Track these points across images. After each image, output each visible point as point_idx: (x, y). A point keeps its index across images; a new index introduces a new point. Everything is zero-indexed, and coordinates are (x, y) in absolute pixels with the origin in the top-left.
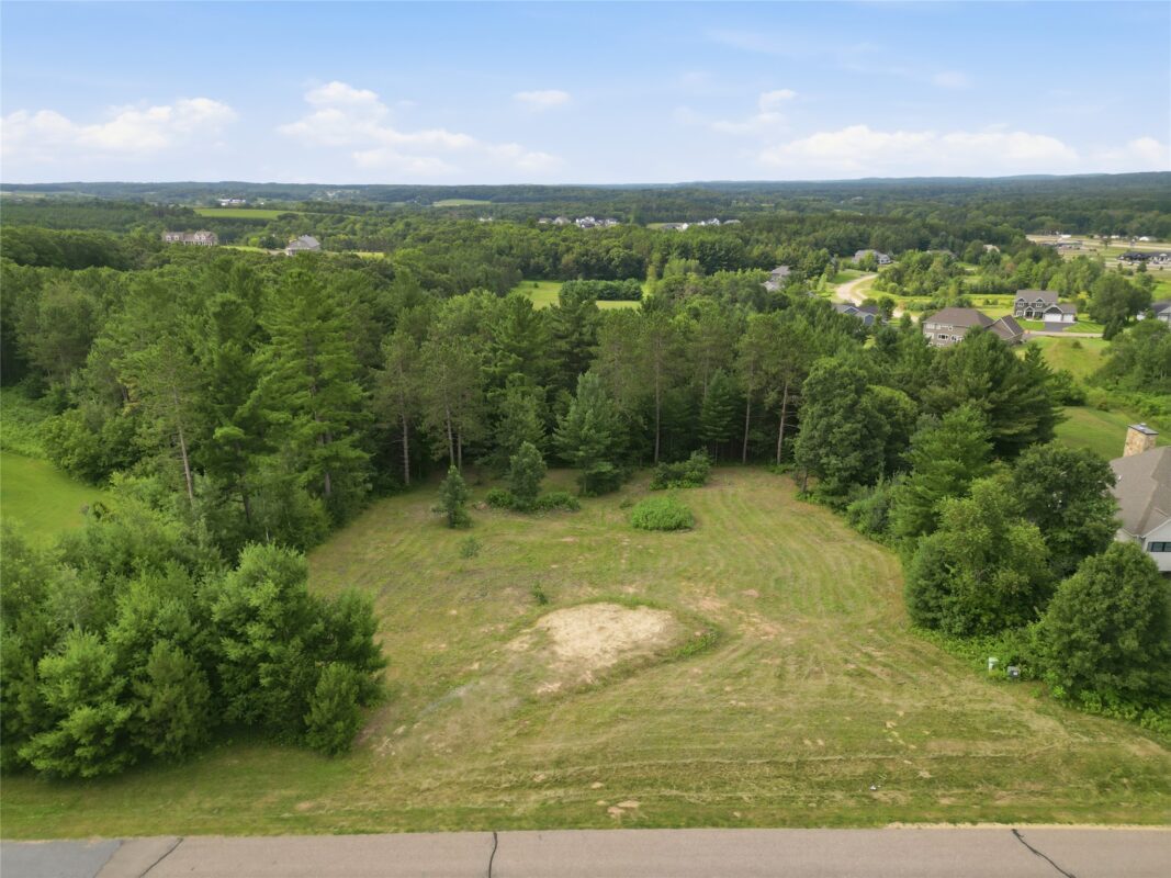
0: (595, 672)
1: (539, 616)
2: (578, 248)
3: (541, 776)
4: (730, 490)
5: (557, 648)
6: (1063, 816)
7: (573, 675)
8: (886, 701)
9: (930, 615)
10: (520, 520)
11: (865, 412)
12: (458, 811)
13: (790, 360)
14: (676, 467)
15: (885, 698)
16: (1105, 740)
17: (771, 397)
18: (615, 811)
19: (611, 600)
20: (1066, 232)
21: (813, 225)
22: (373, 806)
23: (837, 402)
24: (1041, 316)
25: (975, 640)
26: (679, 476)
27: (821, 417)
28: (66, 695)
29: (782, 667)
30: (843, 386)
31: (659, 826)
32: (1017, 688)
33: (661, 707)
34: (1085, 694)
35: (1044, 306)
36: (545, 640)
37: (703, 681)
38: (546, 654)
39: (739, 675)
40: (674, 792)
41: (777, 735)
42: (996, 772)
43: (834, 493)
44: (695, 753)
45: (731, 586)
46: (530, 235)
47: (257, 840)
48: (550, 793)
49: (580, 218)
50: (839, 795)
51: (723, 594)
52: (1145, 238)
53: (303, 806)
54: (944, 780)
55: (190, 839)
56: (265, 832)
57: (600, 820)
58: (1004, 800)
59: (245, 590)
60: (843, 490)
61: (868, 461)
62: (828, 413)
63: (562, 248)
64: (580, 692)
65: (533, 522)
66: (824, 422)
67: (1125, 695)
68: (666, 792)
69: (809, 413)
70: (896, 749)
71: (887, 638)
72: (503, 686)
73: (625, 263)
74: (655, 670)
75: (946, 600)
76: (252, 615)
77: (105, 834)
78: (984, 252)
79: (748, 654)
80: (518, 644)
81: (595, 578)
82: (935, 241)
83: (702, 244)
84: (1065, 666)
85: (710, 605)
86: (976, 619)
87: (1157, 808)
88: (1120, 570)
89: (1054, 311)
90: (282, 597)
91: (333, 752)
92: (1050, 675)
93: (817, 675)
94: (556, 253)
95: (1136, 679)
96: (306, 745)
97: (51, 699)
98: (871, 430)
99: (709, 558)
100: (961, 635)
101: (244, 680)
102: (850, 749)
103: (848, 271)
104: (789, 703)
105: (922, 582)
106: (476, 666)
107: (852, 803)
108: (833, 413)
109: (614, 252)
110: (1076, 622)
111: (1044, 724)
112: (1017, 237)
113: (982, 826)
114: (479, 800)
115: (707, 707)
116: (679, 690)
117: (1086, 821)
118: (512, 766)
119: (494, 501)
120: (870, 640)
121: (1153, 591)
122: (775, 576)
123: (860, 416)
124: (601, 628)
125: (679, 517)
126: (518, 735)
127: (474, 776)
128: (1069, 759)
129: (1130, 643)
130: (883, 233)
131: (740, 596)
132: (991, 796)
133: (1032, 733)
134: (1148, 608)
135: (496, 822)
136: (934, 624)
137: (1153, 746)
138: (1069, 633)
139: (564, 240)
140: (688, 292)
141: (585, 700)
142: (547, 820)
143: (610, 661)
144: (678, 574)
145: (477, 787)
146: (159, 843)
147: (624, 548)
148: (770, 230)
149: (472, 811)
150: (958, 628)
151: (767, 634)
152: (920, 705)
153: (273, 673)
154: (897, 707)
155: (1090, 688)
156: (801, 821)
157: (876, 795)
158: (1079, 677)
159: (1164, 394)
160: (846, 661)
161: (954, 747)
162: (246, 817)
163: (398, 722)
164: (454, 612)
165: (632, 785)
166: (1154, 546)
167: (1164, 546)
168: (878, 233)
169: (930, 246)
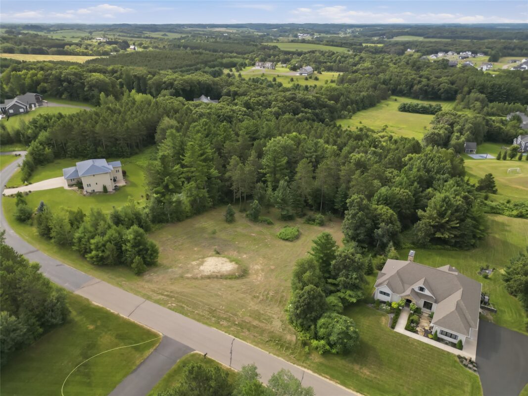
0: (202, 275)
1: (210, 257)
3: (166, 293)
12: (145, 294)
16: (286, 332)
19: (229, 258)
22: (133, 287)
26: (314, 220)
28: (93, 248)
31: (173, 310)
33: (204, 288)
34: (294, 321)
37: (221, 286)
38: (198, 267)
39: (230, 287)
42: (251, 328)
45: (271, 264)
47: (111, 286)
53: (123, 283)
55: (103, 282)
56: (114, 285)
57: (165, 305)
59: (129, 235)
71: (283, 292)
72: (180, 272)
76: (129, 241)
77: (92, 275)
79: (241, 283)
80: (195, 263)
81: (242, 250)
85: (257, 267)
87: (273, 348)
93: (246, 293)
94: (412, 83)
95: (300, 321)
98: (362, 223)
99: (281, 253)
104: (230, 297)
106: (181, 265)
109: (441, 86)
111: (277, 324)
113: (230, 336)
114: (151, 293)
116: (213, 286)
118: (163, 289)
124: (217, 265)
126: (171, 283)
127: (154, 289)
133: (271, 324)
135: (149, 298)
137: (294, 338)
140: (442, 121)
142: (157, 302)
143: (209, 273)
144: (264, 255)
145: (153, 291)
146: (98, 280)
149: (147, 295)
151: (256, 280)
152: (256, 308)
153: (129, 254)
162: (114, 281)
163: (153, 272)
164: (196, 249)
166: (381, 292)
167: (385, 294)
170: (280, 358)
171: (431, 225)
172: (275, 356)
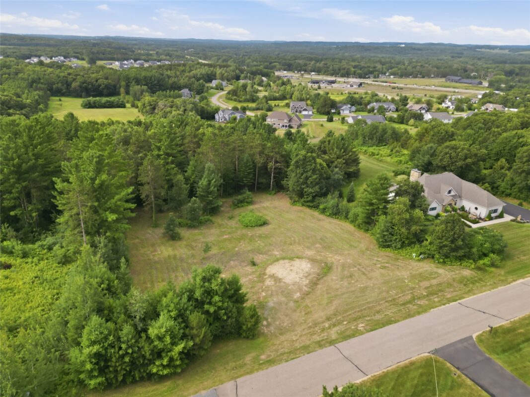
1: (264, 271)
4: (264, 205)
5: (284, 281)
7: (300, 289)
8: (399, 274)
9: (387, 244)
11: (318, 170)
14: (240, 197)
16: (457, 272)
18: (360, 328)
20: (285, 70)
21: (190, 67)
23: (308, 167)
24: (300, 112)
25: (406, 249)
26: (241, 202)
32: (426, 261)
34: (447, 260)
35: (302, 108)
36: (276, 279)
38: (282, 284)
40: (369, 318)
41: (381, 292)
42: (441, 288)
44: (364, 305)
45: (309, 245)
46: (48, 72)
48: (335, 329)
49: (55, 57)
50: (410, 306)
51: (308, 248)
54: (430, 294)
58: (448, 295)
60: (313, 201)
61: (321, 188)
62: (304, 172)
63: (70, 79)
64: (308, 294)
66: (304, 175)
67: (456, 258)
68: (366, 318)
70: (414, 288)
71: (376, 253)
73: (107, 87)
74: (322, 281)
75: (394, 238)
78: (263, 81)
79: (343, 268)
80: (269, 282)
82: (241, 75)
83: (145, 77)
84: (440, 253)
86: (404, 242)
89: (305, 110)
92: (437, 256)
94: (67, 82)
95: (460, 253)
99: (288, 235)
100: (400, 248)
102: (403, 291)
103: (212, 90)
107: (416, 307)
108: (307, 172)
109: (100, 81)
112: (272, 74)
113: (451, 304)
115: (353, 289)
116: (338, 286)
117: (471, 296)
120: (372, 255)
122: (318, 238)
123: (317, 172)
124: (291, 270)
128: (453, 280)
130: (221, 72)
131: (315, 248)
132: (444, 295)
136: (389, 246)
137: (468, 271)
141: (312, 296)
143: (306, 281)
147: (252, 236)
152: (408, 273)
154: (403, 275)
156: (410, 316)
157: (419, 303)
160: (375, 264)
161: (426, 284)
165: (355, 319)
166: (431, 209)
167: (433, 209)
168: (219, 71)
169: (241, 78)
171: (344, 163)
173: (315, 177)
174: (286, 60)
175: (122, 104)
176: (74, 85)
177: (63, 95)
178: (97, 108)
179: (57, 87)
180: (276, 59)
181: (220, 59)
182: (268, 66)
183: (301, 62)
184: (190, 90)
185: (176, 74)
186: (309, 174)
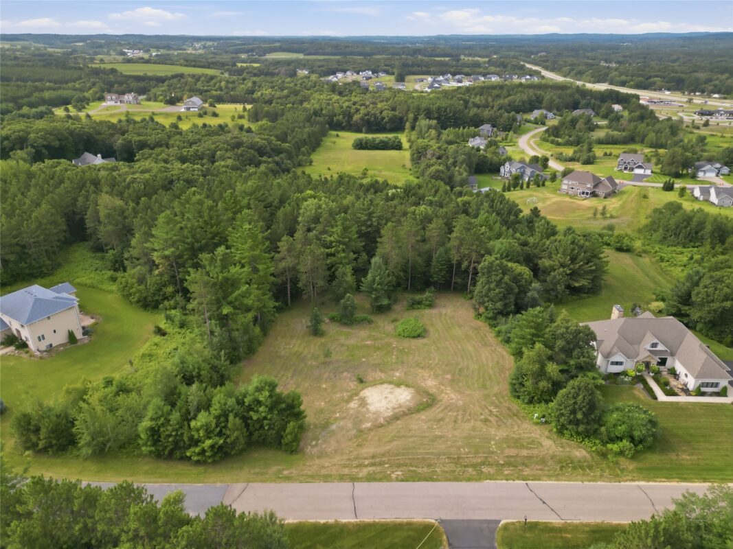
0: (385, 418)
1: (361, 391)
2: (363, 111)
3: (367, 462)
4: (444, 311)
5: (368, 407)
6: (545, 478)
7: (376, 419)
8: (493, 433)
9: (517, 394)
10: (346, 330)
11: (506, 283)
12: (340, 475)
13: (475, 247)
14: (418, 297)
15: (493, 431)
16: (568, 450)
17: (465, 264)
18: (393, 476)
19: (390, 383)
20: (669, 89)
21: (508, 91)
22: (310, 473)
23: (493, 277)
24: (632, 169)
25: (532, 406)
26: (420, 303)
27: (486, 284)
28: (201, 435)
29: (456, 417)
30: (497, 271)
31: (407, 481)
32: (543, 427)
33: (410, 434)
34: (565, 432)
35: (635, 164)
36: (363, 403)
37: (426, 423)
38: (364, 409)
39: (439, 420)
40: (414, 469)
41: (452, 447)
42: (526, 462)
43: (490, 318)
44: (421, 454)
45: (440, 372)
47: (273, 485)
48: (370, 469)
49: (362, 71)
50: (470, 470)
51: (436, 376)
52: (716, 96)
53: (286, 472)
54: (508, 464)
55: (251, 484)
56: (275, 482)
57: (387, 478)
58: (527, 472)
59: (257, 394)
60: (494, 318)
61: (505, 305)
62: (488, 282)
63: (352, 111)
64: (379, 427)
65: (351, 331)
66: (487, 287)
67: (578, 433)
68: (411, 468)
69: (481, 280)
70: (493, 453)
71: (500, 402)
72: (350, 425)
73: (392, 120)
74: (407, 417)
75: (522, 390)
76: (259, 403)
77: (221, 482)
78: (612, 111)
79: (443, 410)
80: (353, 405)
81: (381, 367)
82: (583, 102)
84: (559, 421)
85: (430, 383)
86: (533, 397)
87: (577, 475)
88: (579, 389)
89: (641, 167)
90: (270, 396)
91: (292, 452)
92: (553, 424)
93: (469, 420)
94: (350, 113)
95: (581, 428)
96: (281, 448)
97: (196, 437)
98: (509, 290)
99: (431, 355)
100: (527, 403)
101: (257, 426)
102: (477, 453)
103: (528, 124)
104: (457, 433)
105: (514, 382)
106: (338, 415)
107: (474, 473)
108: (492, 282)
109: (385, 113)
110: (563, 407)
111: (548, 443)
112: (634, 99)
113: (516, 482)
114: (346, 471)
115: (427, 435)
116: (416, 427)
117: (552, 480)
118: (356, 458)
119: (332, 319)
120: (493, 403)
121: (590, 397)
122: (459, 367)
123: (503, 286)
124: (386, 397)
125: (419, 331)
126: (357, 446)
127: (343, 462)
128: (553, 457)
129: (579, 416)
130: (551, 98)
131: (443, 378)
132: (522, 471)
133: (542, 447)
134: (588, 404)
135: (354, 479)
136: (518, 397)
137: (584, 452)
138: (561, 410)
139: (355, 103)
140: (429, 156)
141: (381, 430)
142: (371, 478)
143: (390, 413)
144: (417, 365)
145: (345, 466)
146: (241, 486)
147: (394, 348)
148: (481, 94)
149: (344, 475)
150: (526, 401)
151: (452, 399)
152: (505, 434)
153: (269, 424)
154: (496, 435)
155: (567, 429)
156: (456, 479)
157: (483, 470)
158: (563, 426)
159: (672, 245)
160: (482, 414)
161: (513, 452)
162: (267, 476)
163: (312, 440)
164: (324, 386)
165: (399, 466)
166: (613, 363)
167: (617, 363)
168: (548, 97)
169: (580, 106)
170: (599, 483)
171: (567, 275)
172: (591, 483)
173: (497, 291)
174: (677, 72)
175: (397, 146)
176: (356, 117)
177: (343, 129)
178: (369, 149)
179: (338, 120)
180: (659, 71)
181: (573, 70)
182: (641, 82)
183: (702, 76)
184: (494, 126)
185: (486, 100)
186: (493, 286)
